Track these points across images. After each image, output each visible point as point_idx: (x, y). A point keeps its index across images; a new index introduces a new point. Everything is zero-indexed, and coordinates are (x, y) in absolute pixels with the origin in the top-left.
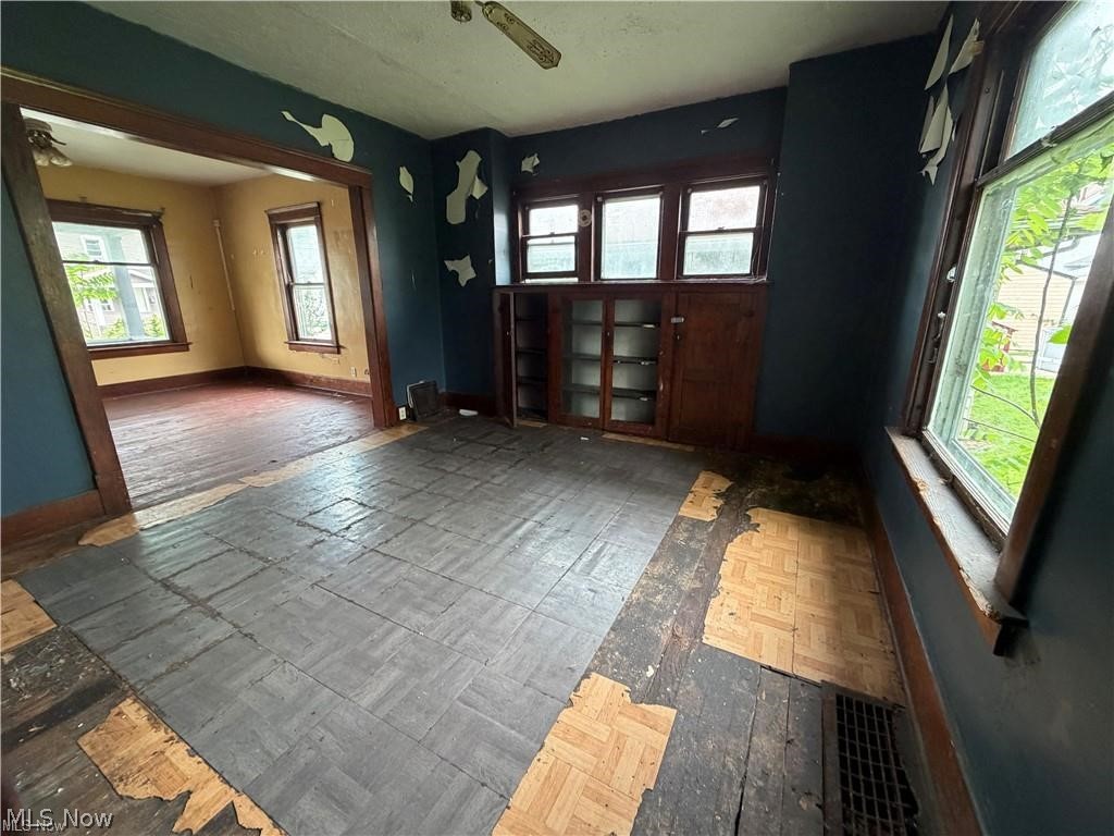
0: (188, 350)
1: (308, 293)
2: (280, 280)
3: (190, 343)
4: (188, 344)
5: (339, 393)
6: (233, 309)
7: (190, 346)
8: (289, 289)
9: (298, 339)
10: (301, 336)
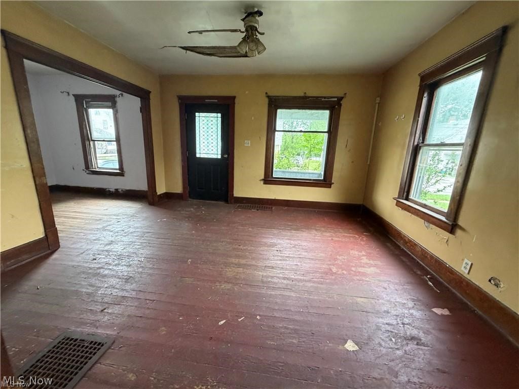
0: (330, 187)
1: (436, 154)
2: (410, 141)
3: (333, 184)
4: (331, 184)
5: (432, 279)
6: (368, 163)
7: (332, 185)
8: (416, 151)
9: (407, 199)
10: (411, 197)
